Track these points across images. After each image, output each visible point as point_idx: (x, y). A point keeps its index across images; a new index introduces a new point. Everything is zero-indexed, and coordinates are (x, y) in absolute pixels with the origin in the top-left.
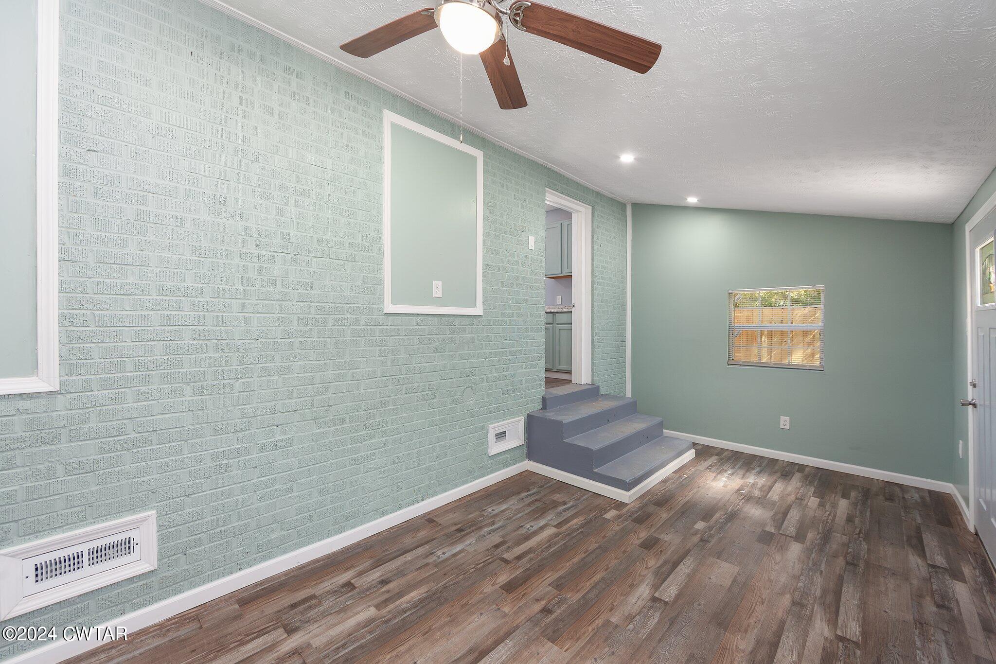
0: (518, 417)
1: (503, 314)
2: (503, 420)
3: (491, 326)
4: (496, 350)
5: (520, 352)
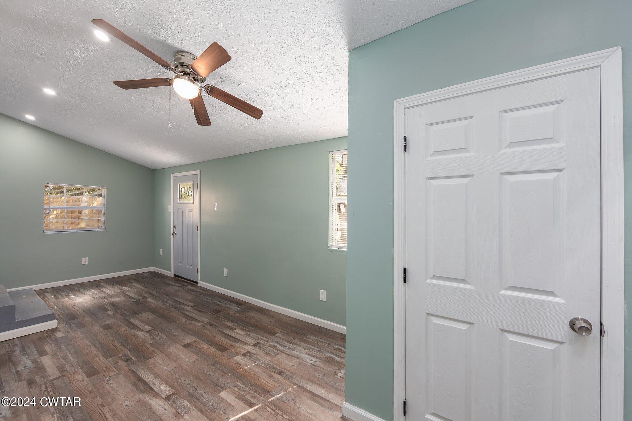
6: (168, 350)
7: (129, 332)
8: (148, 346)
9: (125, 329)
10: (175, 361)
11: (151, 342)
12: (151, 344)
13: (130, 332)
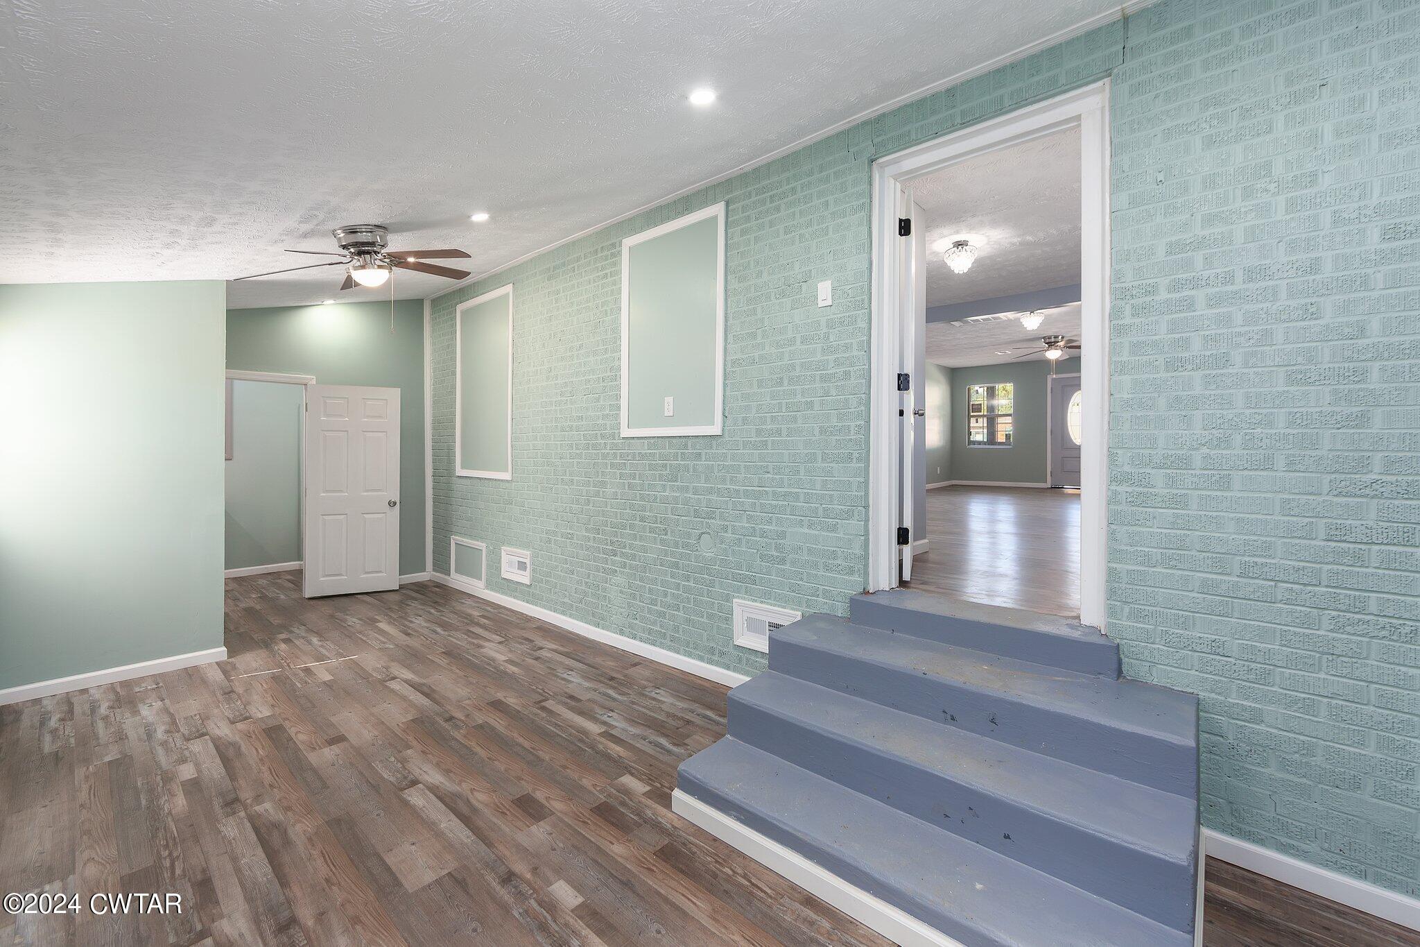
0: (792, 609)
1: (759, 432)
2: (762, 602)
3: (740, 451)
4: (747, 488)
5: (796, 497)
6: (377, 734)
7: (464, 785)
8: (415, 743)
9: (477, 794)
10: (372, 715)
11: (409, 752)
12: (409, 747)
13: (460, 784)
